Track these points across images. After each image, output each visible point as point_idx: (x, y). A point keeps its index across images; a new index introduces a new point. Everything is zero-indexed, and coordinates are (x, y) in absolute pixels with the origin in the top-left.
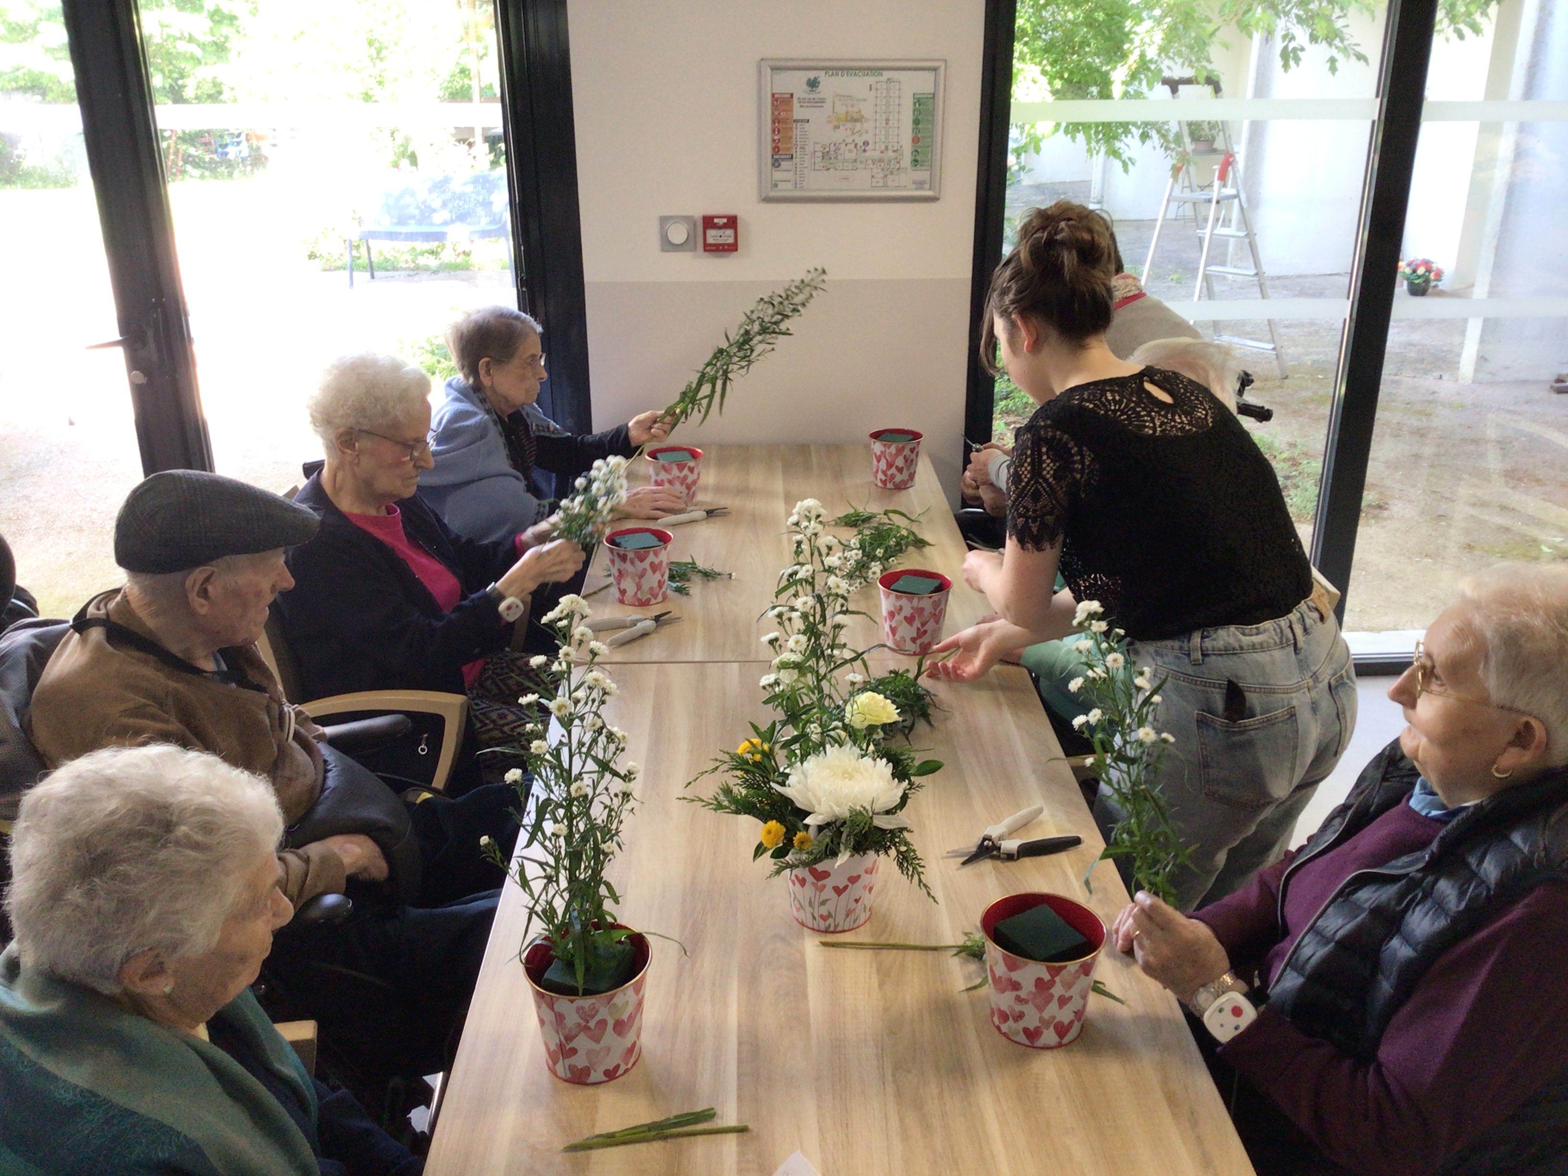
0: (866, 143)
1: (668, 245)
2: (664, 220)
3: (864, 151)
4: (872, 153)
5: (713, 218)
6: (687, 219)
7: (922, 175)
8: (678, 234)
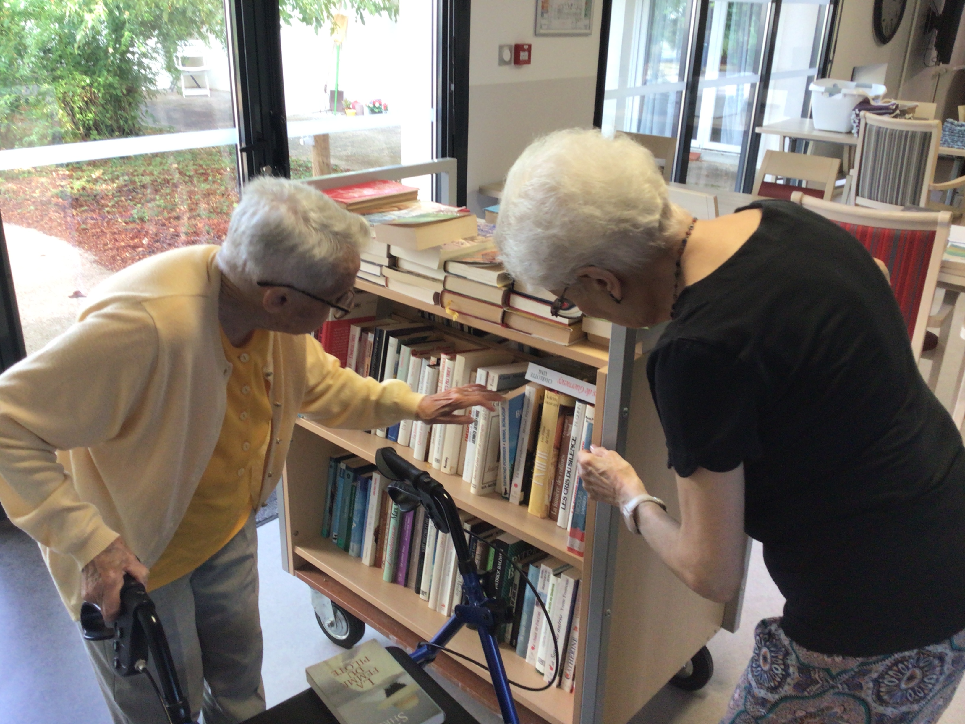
0: (572, 5)
1: (502, 62)
2: (501, 48)
3: (571, 9)
4: (574, 10)
5: (523, 46)
6: (510, 47)
7: (587, 22)
8: (507, 55)
